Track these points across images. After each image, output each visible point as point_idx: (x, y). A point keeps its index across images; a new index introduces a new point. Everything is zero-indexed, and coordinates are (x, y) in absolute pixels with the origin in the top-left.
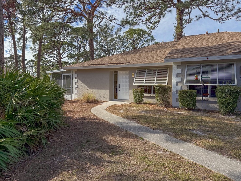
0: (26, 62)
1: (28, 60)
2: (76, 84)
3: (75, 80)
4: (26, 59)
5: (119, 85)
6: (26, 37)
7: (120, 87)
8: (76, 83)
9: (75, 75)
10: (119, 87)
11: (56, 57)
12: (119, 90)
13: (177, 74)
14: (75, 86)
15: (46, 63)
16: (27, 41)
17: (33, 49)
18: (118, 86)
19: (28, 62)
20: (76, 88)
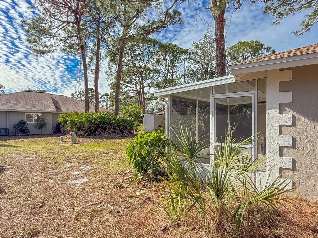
0: (100, 96)
1: (102, 94)
2: (281, 134)
3: (278, 118)
4: (100, 93)
6: (101, 54)
8: (284, 127)
9: (279, 97)
11: (134, 87)
14: (278, 140)
15: (123, 95)
16: (102, 60)
17: (109, 74)
19: (102, 96)
20: (281, 148)
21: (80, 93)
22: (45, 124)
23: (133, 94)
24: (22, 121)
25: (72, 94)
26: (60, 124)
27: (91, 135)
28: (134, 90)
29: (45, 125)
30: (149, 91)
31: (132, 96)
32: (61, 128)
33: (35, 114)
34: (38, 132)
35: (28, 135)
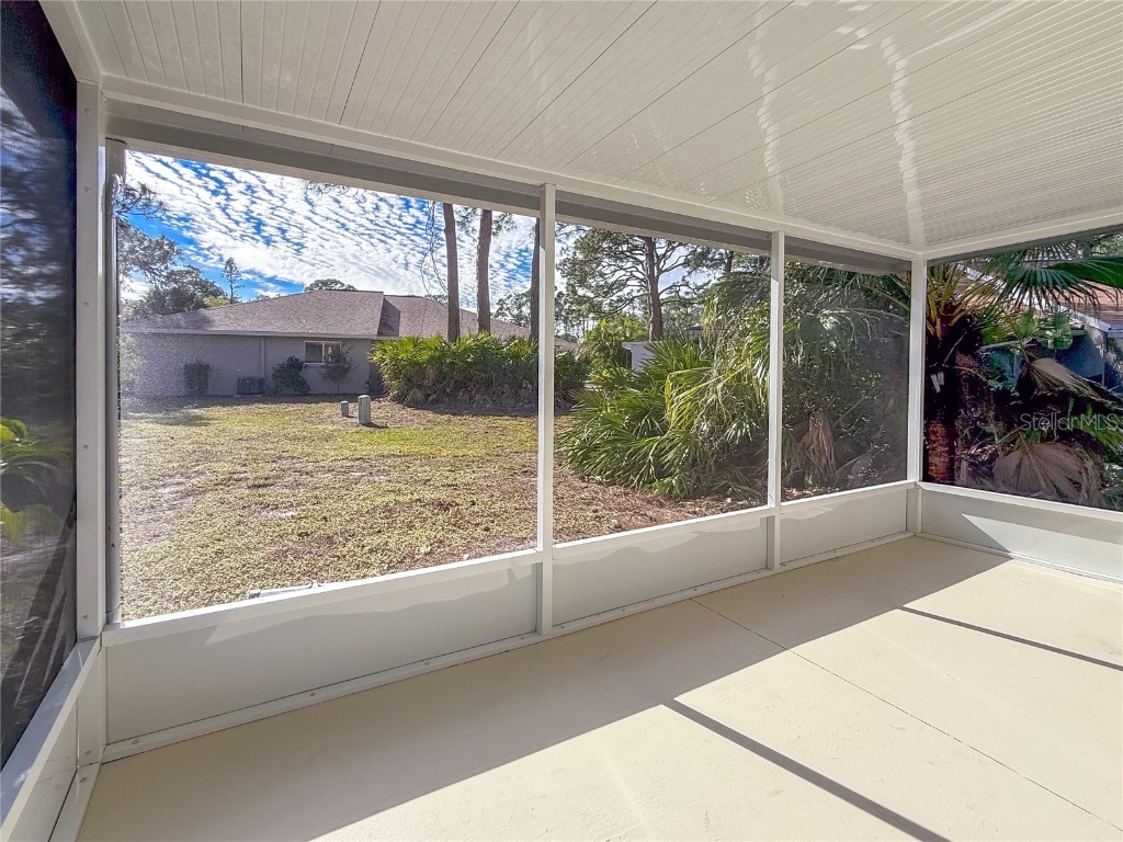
21: (519, 297)
23: (639, 291)
24: (291, 358)
25: (500, 301)
27: (443, 402)
28: (637, 278)
30: (687, 279)
31: (635, 294)
34: (331, 387)
35: (305, 394)
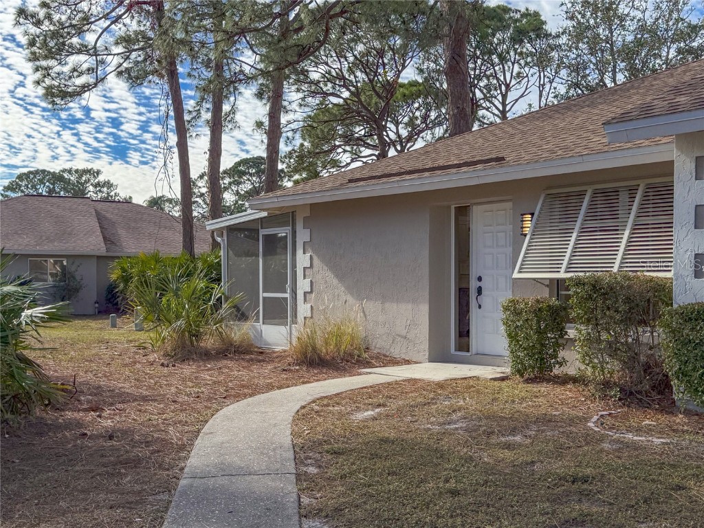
2: (304, 278)
3: (303, 259)
5: (480, 279)
7: (484, 292)
8: (307, 270)
9: (303, 235)
10: (480, 291)
12: (480, 307)
13: (697, 206)
14: (303, 285)
18: (474, 284)
20: (305, 293)
22: (78, 287)
26: (114, 288)
29: (77, 290)
32: (118, 297)
33: (56, 262)
